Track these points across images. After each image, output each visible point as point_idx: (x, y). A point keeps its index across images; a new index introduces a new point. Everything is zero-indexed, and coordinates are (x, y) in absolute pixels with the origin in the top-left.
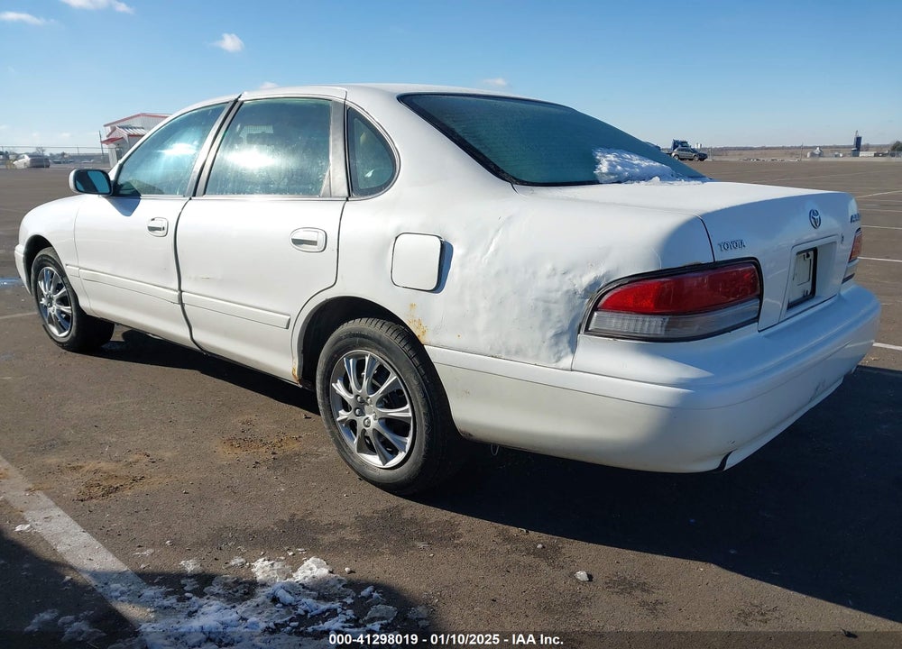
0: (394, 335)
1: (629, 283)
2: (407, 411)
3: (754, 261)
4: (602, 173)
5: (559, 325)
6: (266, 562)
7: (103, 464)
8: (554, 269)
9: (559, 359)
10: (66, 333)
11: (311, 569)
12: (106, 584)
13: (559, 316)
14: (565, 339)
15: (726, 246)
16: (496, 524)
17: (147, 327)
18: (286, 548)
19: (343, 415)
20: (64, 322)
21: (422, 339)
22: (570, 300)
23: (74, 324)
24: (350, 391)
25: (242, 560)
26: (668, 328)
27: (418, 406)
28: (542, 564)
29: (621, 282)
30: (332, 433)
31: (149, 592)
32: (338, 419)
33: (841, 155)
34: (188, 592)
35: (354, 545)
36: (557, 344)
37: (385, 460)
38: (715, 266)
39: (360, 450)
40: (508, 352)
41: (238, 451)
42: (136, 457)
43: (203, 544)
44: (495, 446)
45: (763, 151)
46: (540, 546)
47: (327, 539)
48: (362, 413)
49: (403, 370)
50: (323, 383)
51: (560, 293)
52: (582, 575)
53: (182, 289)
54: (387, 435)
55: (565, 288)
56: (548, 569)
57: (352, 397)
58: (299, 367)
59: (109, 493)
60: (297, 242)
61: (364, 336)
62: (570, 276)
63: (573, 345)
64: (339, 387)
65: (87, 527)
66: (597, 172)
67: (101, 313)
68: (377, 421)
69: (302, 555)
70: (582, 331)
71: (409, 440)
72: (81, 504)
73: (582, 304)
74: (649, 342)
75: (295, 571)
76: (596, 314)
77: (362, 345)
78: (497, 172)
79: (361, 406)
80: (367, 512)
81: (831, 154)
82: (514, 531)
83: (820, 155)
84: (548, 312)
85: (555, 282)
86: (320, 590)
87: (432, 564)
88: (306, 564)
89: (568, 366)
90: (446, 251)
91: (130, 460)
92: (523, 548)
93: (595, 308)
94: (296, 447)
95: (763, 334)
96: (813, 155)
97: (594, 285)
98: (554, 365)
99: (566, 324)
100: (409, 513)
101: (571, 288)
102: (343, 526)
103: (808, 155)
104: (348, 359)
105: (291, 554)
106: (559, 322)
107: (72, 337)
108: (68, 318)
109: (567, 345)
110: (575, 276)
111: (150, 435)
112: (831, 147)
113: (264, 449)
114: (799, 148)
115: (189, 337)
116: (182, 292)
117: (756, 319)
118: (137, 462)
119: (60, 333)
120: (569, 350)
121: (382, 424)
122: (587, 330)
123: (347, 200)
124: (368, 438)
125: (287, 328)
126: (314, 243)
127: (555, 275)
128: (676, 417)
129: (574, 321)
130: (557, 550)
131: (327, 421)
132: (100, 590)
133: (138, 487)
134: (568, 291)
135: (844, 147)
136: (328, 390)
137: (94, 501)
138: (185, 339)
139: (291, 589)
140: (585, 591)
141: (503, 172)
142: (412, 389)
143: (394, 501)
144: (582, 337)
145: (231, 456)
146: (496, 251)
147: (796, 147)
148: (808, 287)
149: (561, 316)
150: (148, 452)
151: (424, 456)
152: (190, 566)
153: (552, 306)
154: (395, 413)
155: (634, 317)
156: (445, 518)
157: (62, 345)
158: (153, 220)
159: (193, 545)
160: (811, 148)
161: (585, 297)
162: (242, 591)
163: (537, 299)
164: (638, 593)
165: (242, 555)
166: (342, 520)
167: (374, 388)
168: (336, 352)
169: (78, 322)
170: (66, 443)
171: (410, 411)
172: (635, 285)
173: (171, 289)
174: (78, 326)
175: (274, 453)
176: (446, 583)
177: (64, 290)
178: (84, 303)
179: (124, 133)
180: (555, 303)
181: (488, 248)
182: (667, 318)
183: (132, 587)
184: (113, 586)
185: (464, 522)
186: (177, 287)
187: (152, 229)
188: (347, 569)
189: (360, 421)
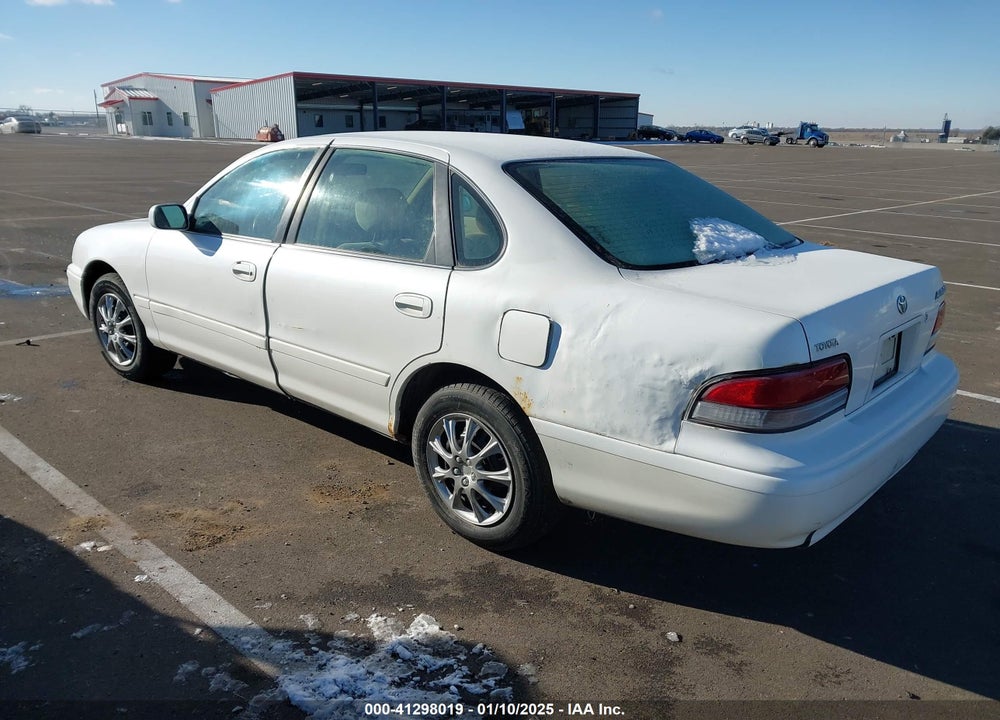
0: (497, 403)
1: (733, 378)
2: (506, 474)
3: (846, 356)
4: (700, 252)
5: (664, 410)
6: (379, 618)
7: (199, 512)
8: (661, 360)
9: (662, 442)
10: (129, 361)
11: (423, 626)
12: (236, 636)
13: (664, 403)
14: (669, 424)
15: (821, 347)
16: (589, 584)
17: (225, 366)
18: (395, 604)
19: (439, 472)
20: (126, 350)
21: (527, 411)
22: (675, 389)
23: (139, 354)
24: (449, 451)
25: (356, 615)
26: (765, 422)
27: (518, 471)
28: (635, 624)
29: (725, 378)
30: (427, 488)
31: (278, 645)
32: (434, 476)
33: (927, 141)
34: (313, 646)
35: (458, 601)
36: (661, 428)
37: (481, 518)
38: (812, 365)
39: (456, 506)
40: (613, 431)
41: (329, 499)
42: (230, 504)
43: (316, 598)
44: (591, 513)
45: (842, 133)
46: (631, 606)
47: (431, 595)
48: (460, 473)
49: (505, 436)
50: (419, 440)
51: (666, 382)
52: (672, 636)
53: (270, 334)
54: (486, 496)
55: (671, 378)
56: (641, 629)
57: (451, 457)
58: (396, 421)
59: (213, 544)
60: (400, 306)
61: (466, 401)
62: (677, 367)
63: (676, 430)
64: (436, 446)
65: (204, 579)
66: (695, 250)
67: (170, 346)
68: (475, 482)
69: (410, 612)
70: (686, 418)
71: (507, 501)
72: (191, 554)
73: (686, 395)
74: (748, 433)
75: (408, 627)
76: (699, 404)
77: (463, 409)
78: (603, 254)
79: (459, 466)
80: (465, 568)
81: (915, 139)
82: (606, 590)
83: (905, 140)
84: (653, 398)
85: (662, 371)
86: (435, 647)
87: (533, 622)
88: (416, 620)
89: (671, 448)
90: (554, 331)
91: (225, 508)
92: (616, 608)
93: (699, 398)
94: (385, 496)
95: (849, 417)
96: (896, 139)
97: (699, 377)
98: (657, 447)
99: (671, 410)
100: (506, 569)
101: (677, 378)
102: (444, 582)
103: (891, 139)
104: (448, 420)
105: (401, 610)
106: (664, 408)
107: (136, 365)
108: (131, 347)
109: (670, 430)
110: (681, 368)
111: (238, 481)
112: (916, 131)
113: (354, 498)
114: (882, 130)
115: (275, 382)
116: (269, 338)
117: (844, 406)
118: (231, 510)
119: (122, 361)
120: (673, 434)
121: (481, 485)
122: (690, 417)
123: (453, 269)
124: (465, 496)
125: (387, 385)
126: (420, 309)
127: (662, 364)
128: (769, 502)
129: (678, 408)
130: (647, 610)
131: (423, 477)
132: (232, 643)
133: (239, 536)
134: (674, 381)
135: (931, 131)
136: (424, 447)
137: (202, 551)
138: (270, 384)
139: (407, 645)
140: (676, 651)
141: (608, 253)
142: (513, 456)
143: (489, 557)
144: (685, 422)
145: (323, 506)
146: (605, 336)
147: (877, 130)
148: (891, 364)
149: (666, 402)
150: (241, 500)
151: (522, 518)
152: (310, 622)
153: (659, 393)
154: (494, 475)
155: (735, 409)
156: (540, 576)
157: (123, 374)
158: (239, 263)
159: (307, 599)
160: (896, 131)
161: (689, 388)
162: (363, 646)
163: (644, 386)
164: (724, 654)
165: (355, 610)
166: (442, 576)
167: (474, 451)
168: (435, 413)
169: (143, 352)
170: (157, 487)
171: (510, 475)
172: (737, 381)
173: (257, 334)
174: (143, 356)
175: (365, 503)
176: (549, 641)
177: (128, 319)
178: (151, 334)
179: (125, 95)
180: (661, 390)
181: (597, 333)
182: (766, 412)
183: (261, 640)
184: (244, 639)
185: (559, 581)
186: (264, 333)
187: (237, 272)
188: (456, 626)
189: (458, 480)
